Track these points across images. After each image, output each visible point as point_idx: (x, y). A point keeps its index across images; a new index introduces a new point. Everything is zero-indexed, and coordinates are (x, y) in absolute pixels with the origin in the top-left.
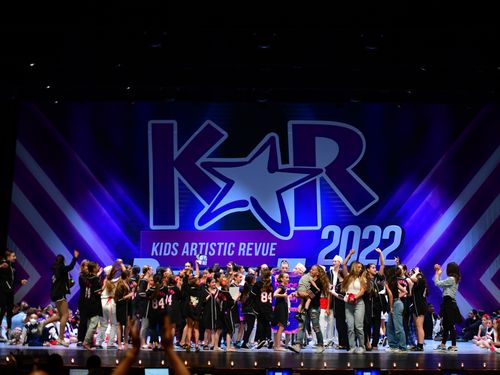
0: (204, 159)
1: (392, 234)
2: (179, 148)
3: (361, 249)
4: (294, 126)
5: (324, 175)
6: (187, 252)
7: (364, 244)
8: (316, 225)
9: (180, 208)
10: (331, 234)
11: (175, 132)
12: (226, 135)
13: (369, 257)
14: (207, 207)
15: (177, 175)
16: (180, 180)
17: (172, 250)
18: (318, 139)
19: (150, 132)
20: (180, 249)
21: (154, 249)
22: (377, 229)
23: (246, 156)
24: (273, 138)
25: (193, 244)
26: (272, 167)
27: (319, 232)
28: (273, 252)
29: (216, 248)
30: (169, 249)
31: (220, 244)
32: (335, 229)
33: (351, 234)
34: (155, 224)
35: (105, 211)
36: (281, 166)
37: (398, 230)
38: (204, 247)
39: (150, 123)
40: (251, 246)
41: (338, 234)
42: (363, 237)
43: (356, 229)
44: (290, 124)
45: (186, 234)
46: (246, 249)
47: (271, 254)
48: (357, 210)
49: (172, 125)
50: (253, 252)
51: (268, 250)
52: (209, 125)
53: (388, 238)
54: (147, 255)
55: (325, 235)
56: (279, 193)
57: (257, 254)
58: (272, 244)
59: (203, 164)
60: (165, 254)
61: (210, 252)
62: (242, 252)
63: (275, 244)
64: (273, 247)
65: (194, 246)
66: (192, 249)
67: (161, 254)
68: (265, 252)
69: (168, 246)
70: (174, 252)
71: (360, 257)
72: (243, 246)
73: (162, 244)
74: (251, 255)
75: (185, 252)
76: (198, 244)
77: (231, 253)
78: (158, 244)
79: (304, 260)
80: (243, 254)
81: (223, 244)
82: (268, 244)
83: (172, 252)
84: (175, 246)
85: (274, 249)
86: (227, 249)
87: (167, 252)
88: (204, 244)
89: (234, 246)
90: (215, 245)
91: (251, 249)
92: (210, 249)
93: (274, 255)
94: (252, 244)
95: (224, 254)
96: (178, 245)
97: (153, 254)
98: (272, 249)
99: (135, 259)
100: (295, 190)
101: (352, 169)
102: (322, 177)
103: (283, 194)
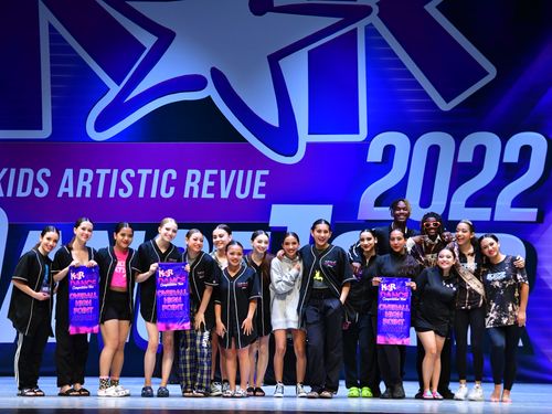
1: (526, 151)
3: (453, 188)
5: (374, 19)
6: (70, 191)
7: (462, 173)
8: (357, 132)
9: (54, 91)
10: (389, 151)
13: (473, 202)
14: (114, 89)
15: (46, 17)
16: (51, 28)
17: (36, 184)
20: (54, 182)
22: (490, 140)
25: (83, 172)
27: (363, 147)
28: (261, 190)
29: (135, 181)
30: (30, 183)
31: (144, 173)
32: (398, 139)
33: (434, 152)
37: (538, 142)
38: (108, 178)
40: (212, 178)
41: (405, 154)
42: (459, 160)
43: (444, 140)
45: (69, 149)
46: (201, 184)
47: (256, 195)
48: (448, 100)
50: (215, 189)
51: (251, 185)
53: (515, 160)
55: (375, 154)
56: (274, 61)
57: (225, 194)
58: (259, 173)
60: (20, 194)
61: (121, 191)
62: (192, 189)
63: (266, 172)
64: (261, 181)
65: (86, 176)
66: (81, 183)
67: (9, 194)
68: (243, 192)
69: (26, 175)
70: (41, 190)
71: (452, 203)
72: (194, 177)
73: (13, 171)
74: (212, 196)
75: (66, 190)
76: (94, 172)
77: (167, 191)
78: (5, 170)
79: (331, 206)
80: (195, 195)
81: (150, 171)
82: (250, 173)
83: (37, 190)
84: (44, 175)
85: (263, 184)
86: (158, 183)
87: (24, 190)
88: (108, 171)
89: (174, 177)
90: (133, 174)
91: (212, 184)
92: (122, 183)
93: (263, 196)
94: (215, 172)
95: (153, 195)
96: (48, 174)
98: (258, 184)
100: (310, 53)
101: (437, 7)
102: (371, 24)
103: (283, 63)
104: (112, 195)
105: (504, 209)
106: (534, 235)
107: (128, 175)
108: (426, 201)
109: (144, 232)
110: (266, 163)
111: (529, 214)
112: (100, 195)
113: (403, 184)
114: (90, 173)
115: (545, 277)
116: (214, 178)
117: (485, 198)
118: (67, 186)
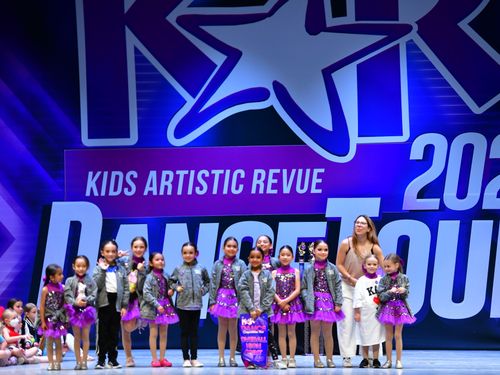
0: (182, 9)
3: (487, 179)
6: (154, 190)
7: (494, 168)
8: (400, 133)
10: (429, 150)
14: (191, 102)
15: (132, 41)
16: (137, 51)
17: (125, 184)
20: (141, 182)
21: (91, 184)
23: (262, 3)
25: (165, 173)
26: (315, 24)
27: (406, 147)
28: (318, 186)
29: (210, 180)
30: (120, 183)
31: (217, 173)
32: (438, 140)
33: (468, 151)
34: (91, 136)
36: (331, 21)
38: (187, 177)
40: (275, 176)
41: (443, 152)
42: (491, 157)
43: (478, 140)
45: (152, 154)
46: (266, 182)
47: (314, 190)
48: (480, 104)
50: (278, 186)
51: (308, 182)
54: (77, 195)
55: (416, 153)
56: (328, 73)
57: (287, 190)
58: (316, 171)
59: (181, 20)
60: (112, 193)
61: (197, 189)
62: (258, 186)
63: (322, 170)
64: (318, 177)
65: (167, 177)
66: (163, 183)
67: (103, 193)
68: (302, 187)
69: (117, 177)
70: (130, 190)
71: (485, 194)
72: (259, 176)
73: (106, 174)
74: (275, 192)
75: (150, 189)
76: (175, 173)
77: (237, 188)
78: (99, 173)
79: (378, 200)
80: (261, 191)
81: (222, 172)
82: (308, 171)
83: (126, 190)
84: (132, 177)
85: (320, 181)
86: (229, 181)
87: (115, 189)
88: (186, 172)
89: (243, 176)
90: (207, 174)
91: (275, 181)
92: (198, 182)
93: (320, 191)
94: (278, 171)
95: (225, 192)
96: (136, 175)
97: (88, 194)
98: (316, 180)
99: (54, 203)
100: (359, 66)
101: (470, 24)
102: (412, 40)
103: (335, 76)
104: (190, 192)
107: (203, 175)
108: (462, 193)
109: (217, 224)
110: (323, 162)
112: (179, 192)
113: (441, 181)
114: (171, 173)
116: (278, 176)
118: (151, 186)
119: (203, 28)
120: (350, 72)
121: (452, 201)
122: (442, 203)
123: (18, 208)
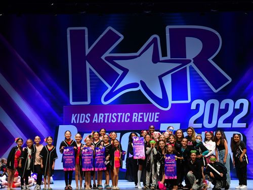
0: (107, 54)
1: (242, 105)
2: (89, 47)
3: (219, 117)
4: (170, 29)
5: (192, 64)
7: (222, 112)
8: (187, 100)
9: (91, 89)
10: (198, 106)
11: (86, 36)
12: (122, 37)
13: (225, 122)
14: (110, 88)
15: (88, 66)
17: (86, 119)
18: (187, 39)
19: (68, 36)
20: (92, 118)
21: (73, 118)
22: (230, 102)
23: (136, 52)
24: (155, 39)
25: (100, 114)
28: (157, 119)
29: (117, 117)
30: (84, 118)
31: (120, 114)
32: (201, 102)
33: (212, 106)
34: (73, 101)
35: (38, 92)
36: (161, 58)
37: (245, 102)
38: (108, 116)
39: (69, 29)
40: (141, 115)
41: (203, 107)
42: (221, 108)
43: (215, 102)
44: (168, 28)
45: (96, 107)
46: (138, 118)
47: (155, 121)
49: (84, 30)
50: (142, 119)
51: (154, 117)
52: (110, 30)
53: (238, 108)
54: (68, 123)
55: (193, 107)
56: (160, 77)
57: (145, 121)
58: (156, 114)
59: (106, 58)
60: (81, 122)
61: (112, 120)
62: (135, 119)
63: (159, 113)
65: (101, 116)
66: (100, 118)
67: (78, 122)
68: (151, 120)
69: (83, 116)
70: (88, 121)
71: (219, 121)
72: (135, 115)
73: (79, 115)
74: (141, 121)
75: (95, 120)
77: (127, 120)
78: (76, 115)
79: (179, 124)
80: (136, 121)
82: (153, 113)
83: (86, 121)
84: (88, 116)
85: (158, 117)
86: (124, 117)
87: (82, 120)
88: (108, 114)
89: (129, 115)
90: (116, 115)
91: (141, 117)
92: (112, 118)
93: (158, 121)
94: (142, 113)
95: (123, 121)
96: (90, 115)
97: (72, 122)
98: (156, 117)
99: (60, 126)
100: (172, 75)
101: (212, 60)
102: (191, 66)
104: (110, 121)
105: (235, 124)
106: (245, 132)
107: (115, 115)
108: (210, 121)
109: (120, 134)
110: (159, 110)
111: (244, 125)
112: (106, 122)
113: (203, 116)
114: (103, 115)
115: (249, 145)
116: (142, 115)
117: (229, 120)
119: (115, 61)
120: (169, 77)
121: (206, 125)
122: (203, 125)
123: (47, 127)
